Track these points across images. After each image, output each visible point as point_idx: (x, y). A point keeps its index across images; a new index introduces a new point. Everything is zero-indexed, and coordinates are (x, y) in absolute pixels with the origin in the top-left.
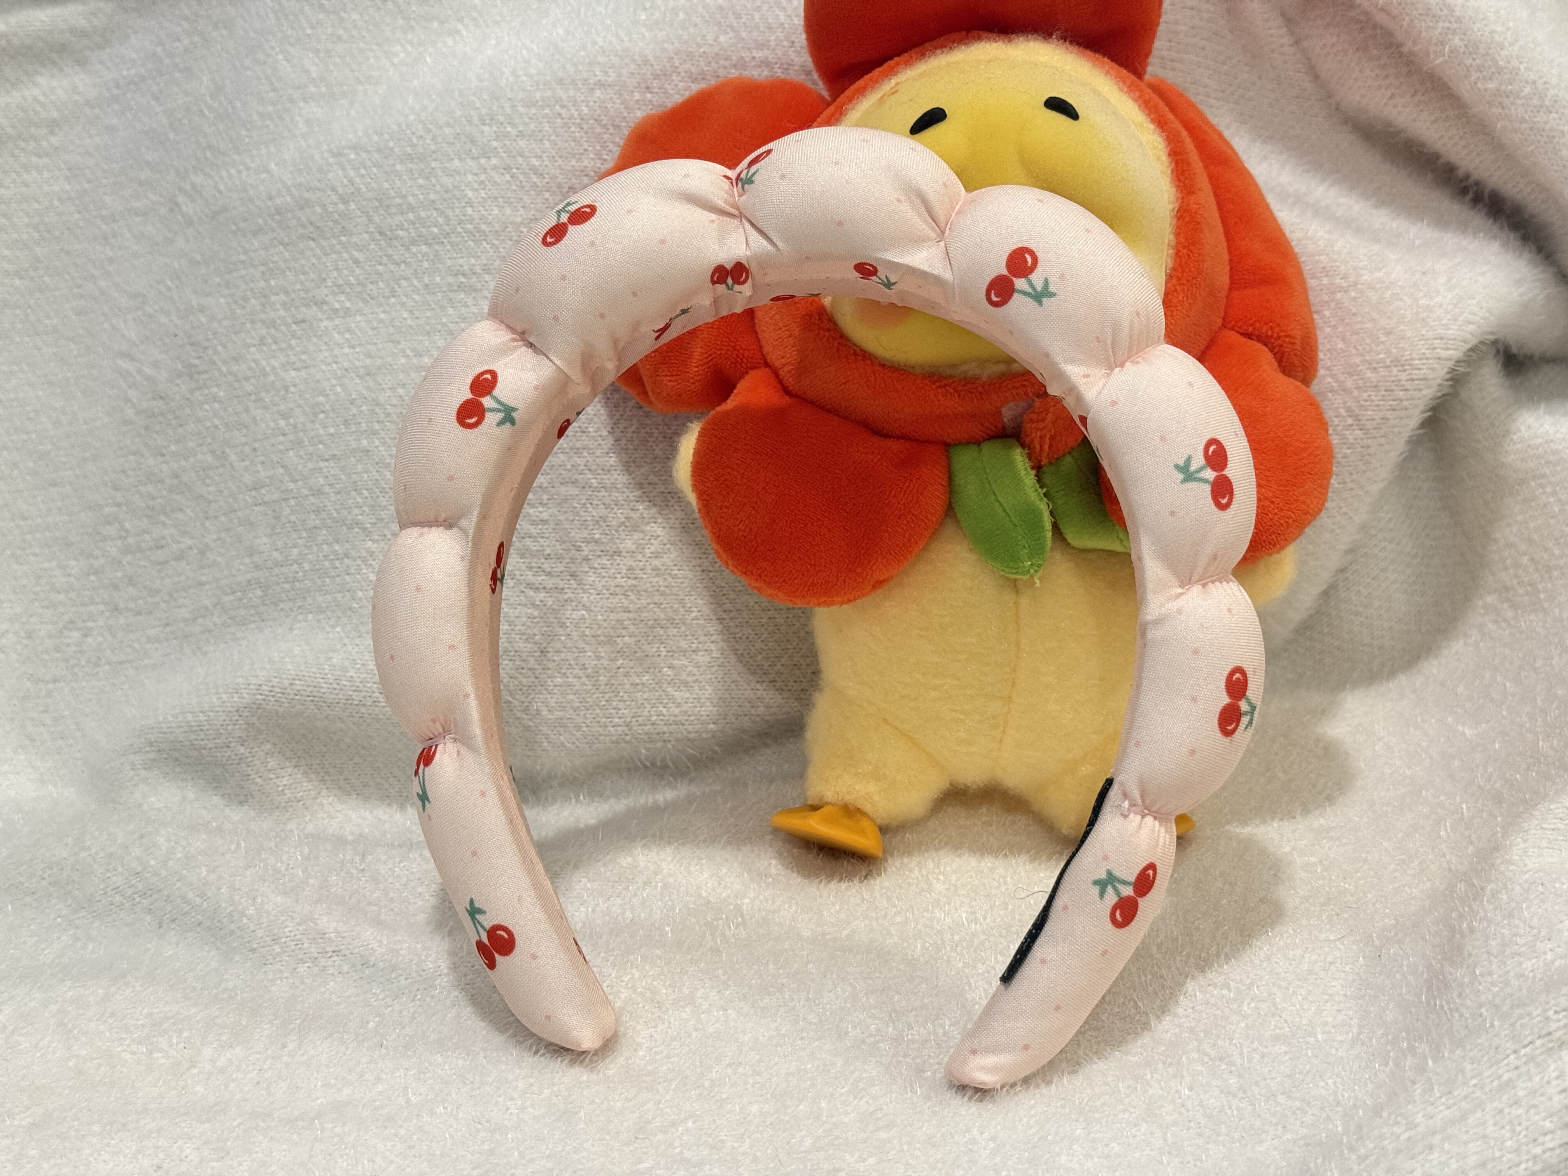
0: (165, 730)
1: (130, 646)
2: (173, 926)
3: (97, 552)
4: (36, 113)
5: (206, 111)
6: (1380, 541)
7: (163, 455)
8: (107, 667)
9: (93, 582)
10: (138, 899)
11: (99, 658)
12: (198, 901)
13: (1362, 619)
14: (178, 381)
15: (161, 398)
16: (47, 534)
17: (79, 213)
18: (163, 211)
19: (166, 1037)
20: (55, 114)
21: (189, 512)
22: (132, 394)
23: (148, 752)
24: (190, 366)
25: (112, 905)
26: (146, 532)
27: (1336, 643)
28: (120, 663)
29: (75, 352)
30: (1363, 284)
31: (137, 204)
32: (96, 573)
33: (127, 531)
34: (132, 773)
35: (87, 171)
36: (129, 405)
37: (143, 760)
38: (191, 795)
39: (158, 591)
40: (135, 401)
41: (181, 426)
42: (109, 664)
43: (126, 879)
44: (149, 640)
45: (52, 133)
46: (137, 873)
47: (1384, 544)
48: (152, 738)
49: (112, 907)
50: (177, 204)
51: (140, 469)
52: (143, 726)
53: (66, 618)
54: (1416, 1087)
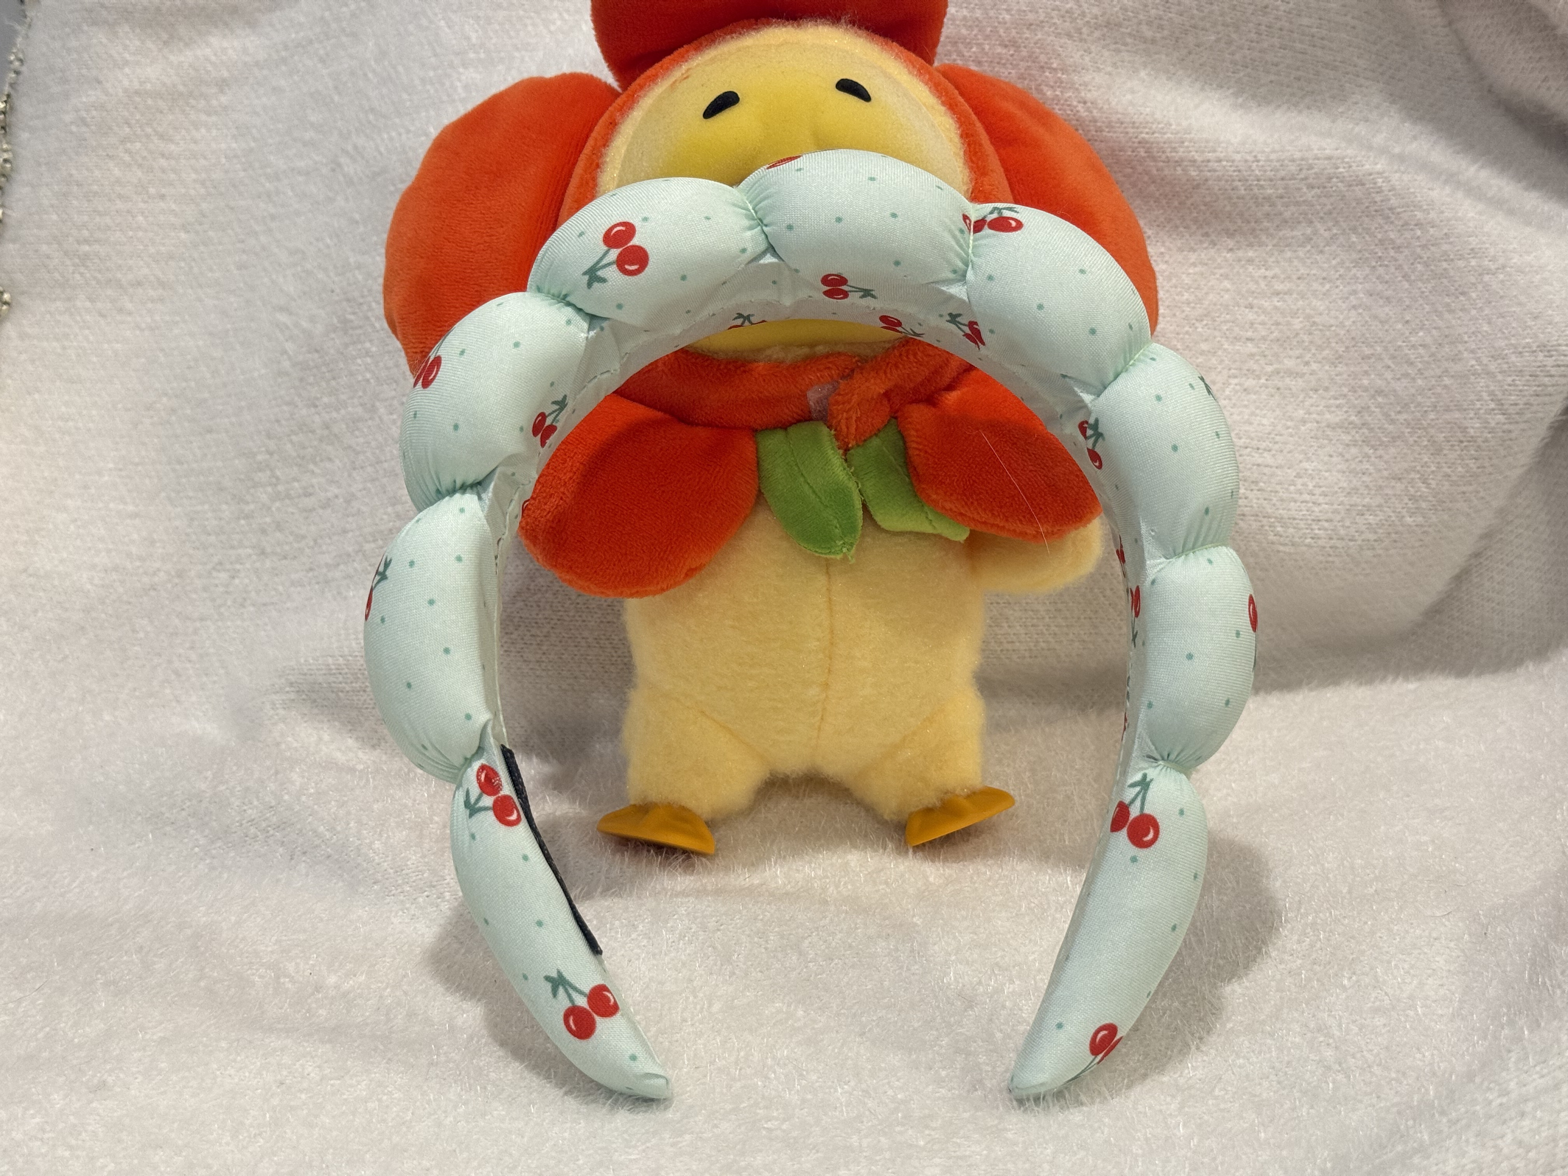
0: (305, 671)
1: (275, 589)
2: (304, 859)
3: (248, 498)
4: (208, 72)
5: (370, 75)
6: (1516, 528)
7: (316, 406)
8: (252, 609)
9: (243, 526)
10: (271, 832)
11: (245, 599)
12: (328, 835)
13: (1494, 605)
14: (333, 335)
15: (317, 351)
16: (202, 478)
17: (245, 170)
18: (324, 171)
19: (293, 964)
20: (226, 74)
21: (337, 462)
22: (289, 346)
23: (287, 692)
24: (345, 321)
25: (247, 836)
26: (295, 479)
27: (1465, 628)
28: (265, 605)
29: (235, 305)
30: (1512, 267)
31: (301, 164)
32: (247, 517)
33: (278, 479)
34: (272, 712)
35: (254, 131)
36: (285, 357)
37: (283, 700)
38: (326, 737)
39: (304, 537)
40: (291, 353)
41: (334, 379)
42: (254, 605)
43: (261, 812)
44: (293, 584)
45: (222, 91)
46: (271, 807)
47: (1520, 531)
48: (292, 678)
49: (247, 839)
50: (339, 165)
51: (293, 419)
52: (285, 667)
53: (215, 559)
54: (1510, 1055)
